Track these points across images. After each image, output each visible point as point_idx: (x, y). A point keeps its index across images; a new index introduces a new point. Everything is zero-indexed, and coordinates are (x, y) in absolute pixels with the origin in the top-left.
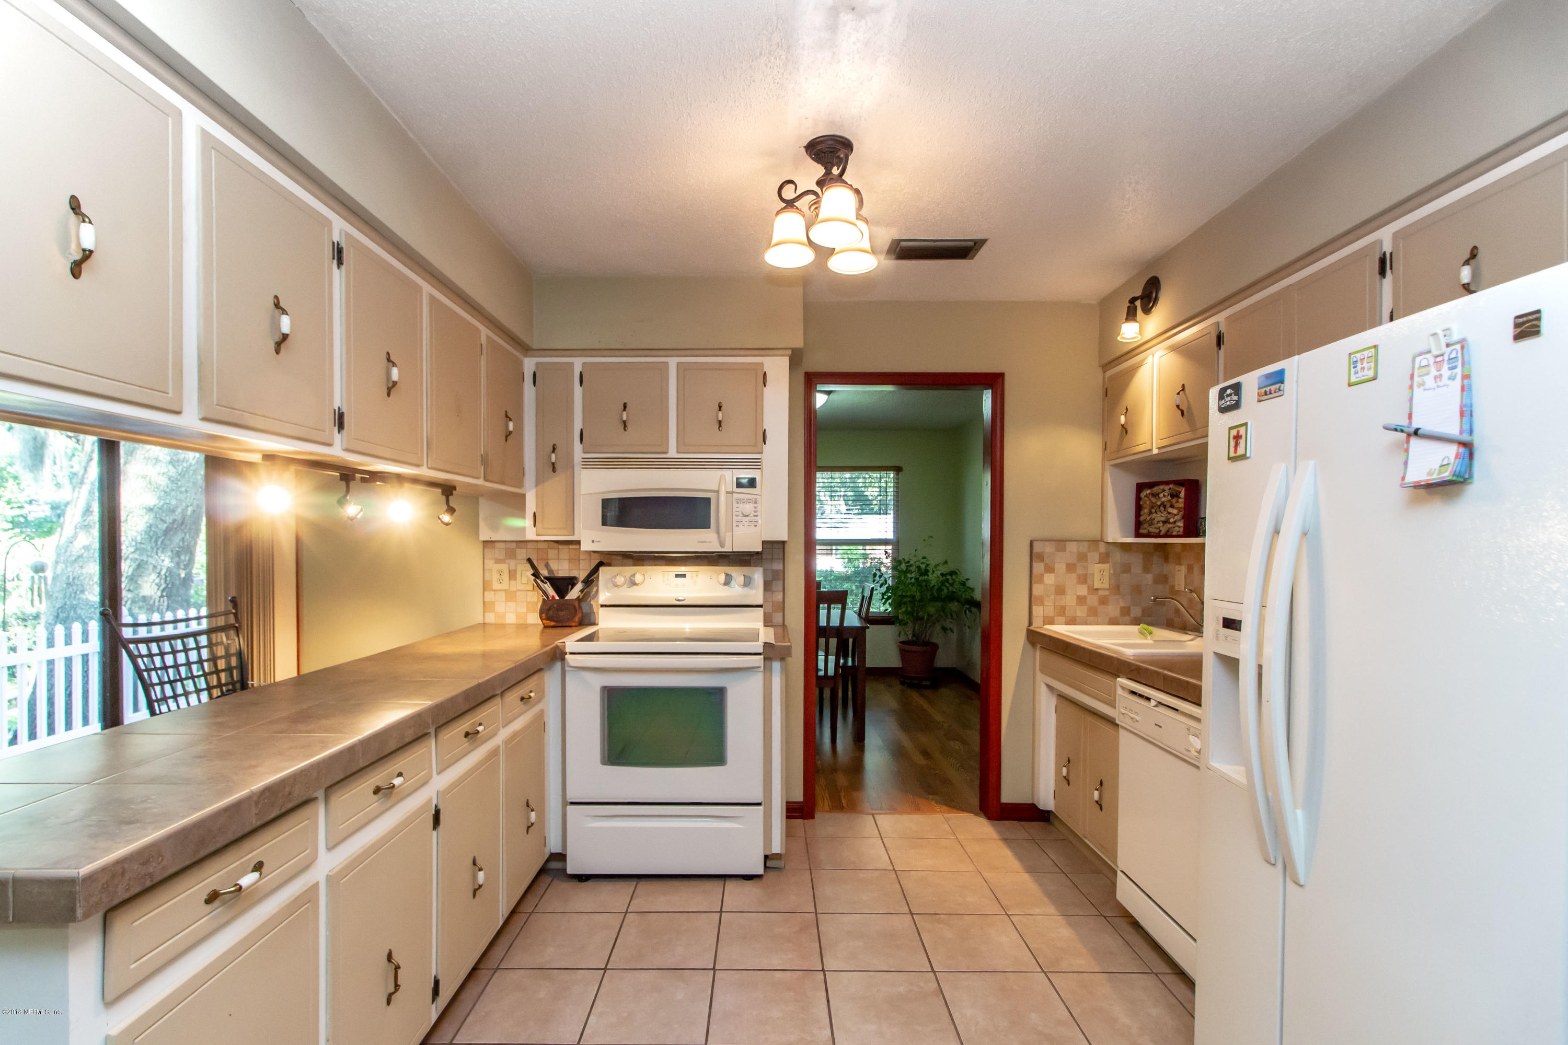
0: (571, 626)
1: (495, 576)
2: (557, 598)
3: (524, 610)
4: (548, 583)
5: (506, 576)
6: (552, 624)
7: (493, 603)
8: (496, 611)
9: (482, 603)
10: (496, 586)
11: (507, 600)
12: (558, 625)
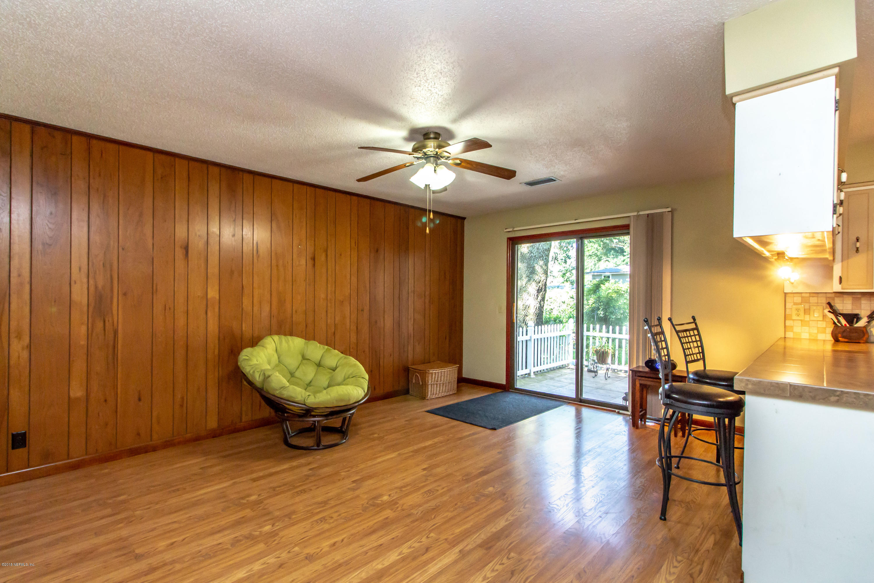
0: (860, 343)
1: (794, 313)
2: (848, 325)
3: (816, 331)
4: (842, 317)
5: (802, 312)
6: (846, 340)
7: (792, 327)
8: (794, 331)
9: (784, 326)
10: (794, 317)
11: (802, 325)
12: (850, 341)
